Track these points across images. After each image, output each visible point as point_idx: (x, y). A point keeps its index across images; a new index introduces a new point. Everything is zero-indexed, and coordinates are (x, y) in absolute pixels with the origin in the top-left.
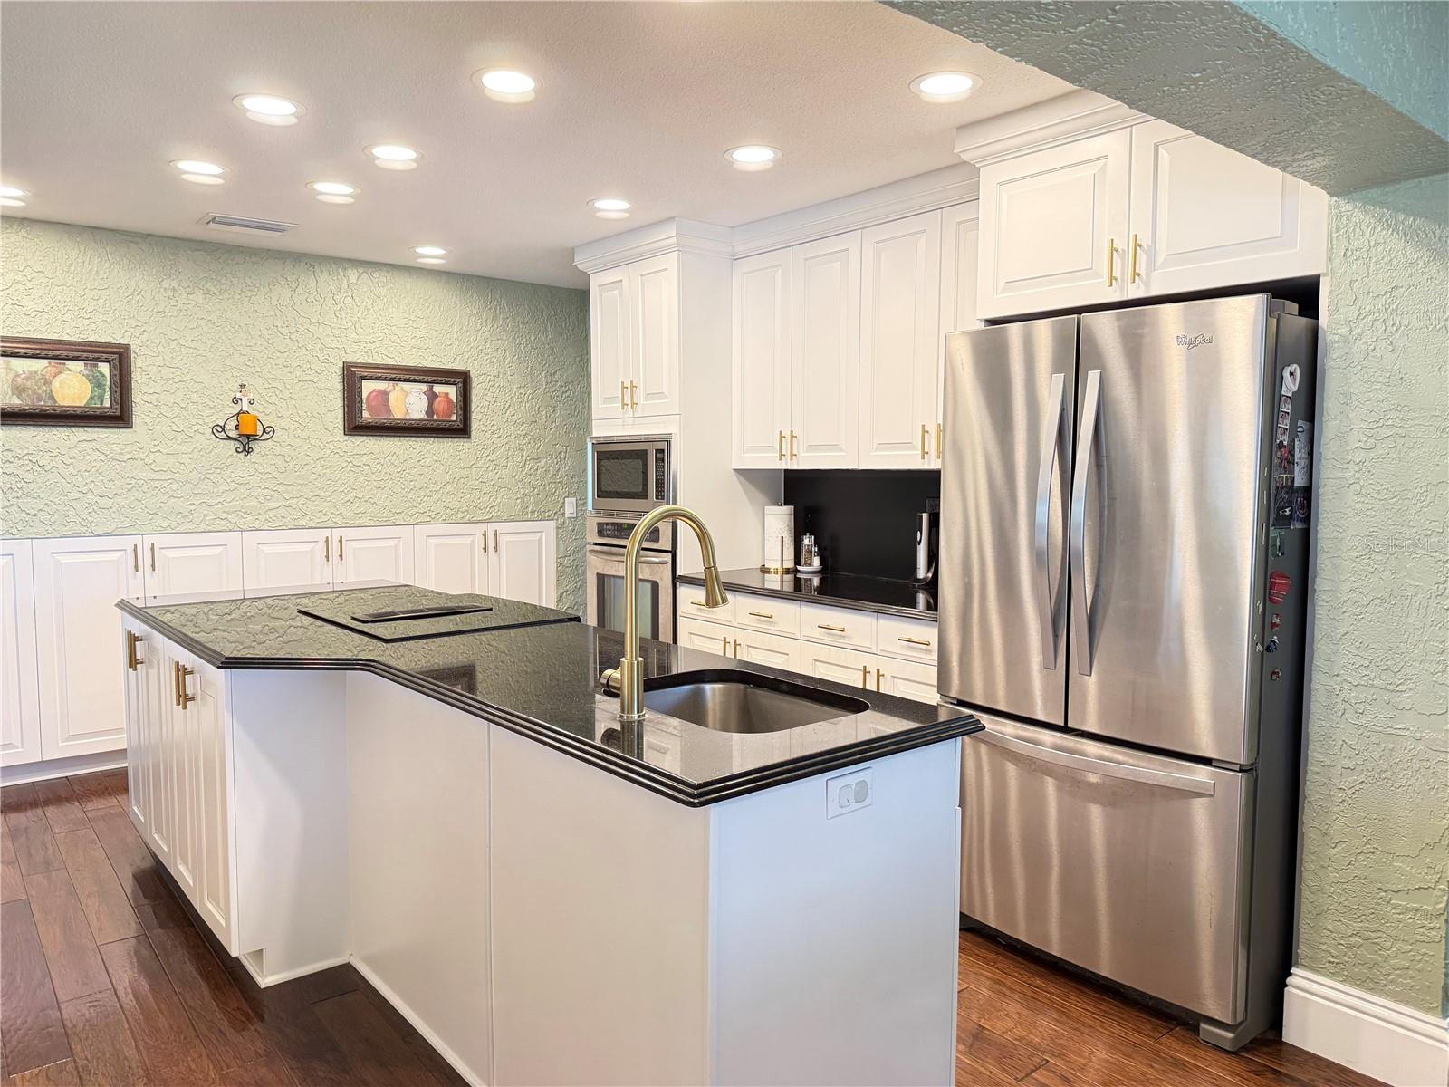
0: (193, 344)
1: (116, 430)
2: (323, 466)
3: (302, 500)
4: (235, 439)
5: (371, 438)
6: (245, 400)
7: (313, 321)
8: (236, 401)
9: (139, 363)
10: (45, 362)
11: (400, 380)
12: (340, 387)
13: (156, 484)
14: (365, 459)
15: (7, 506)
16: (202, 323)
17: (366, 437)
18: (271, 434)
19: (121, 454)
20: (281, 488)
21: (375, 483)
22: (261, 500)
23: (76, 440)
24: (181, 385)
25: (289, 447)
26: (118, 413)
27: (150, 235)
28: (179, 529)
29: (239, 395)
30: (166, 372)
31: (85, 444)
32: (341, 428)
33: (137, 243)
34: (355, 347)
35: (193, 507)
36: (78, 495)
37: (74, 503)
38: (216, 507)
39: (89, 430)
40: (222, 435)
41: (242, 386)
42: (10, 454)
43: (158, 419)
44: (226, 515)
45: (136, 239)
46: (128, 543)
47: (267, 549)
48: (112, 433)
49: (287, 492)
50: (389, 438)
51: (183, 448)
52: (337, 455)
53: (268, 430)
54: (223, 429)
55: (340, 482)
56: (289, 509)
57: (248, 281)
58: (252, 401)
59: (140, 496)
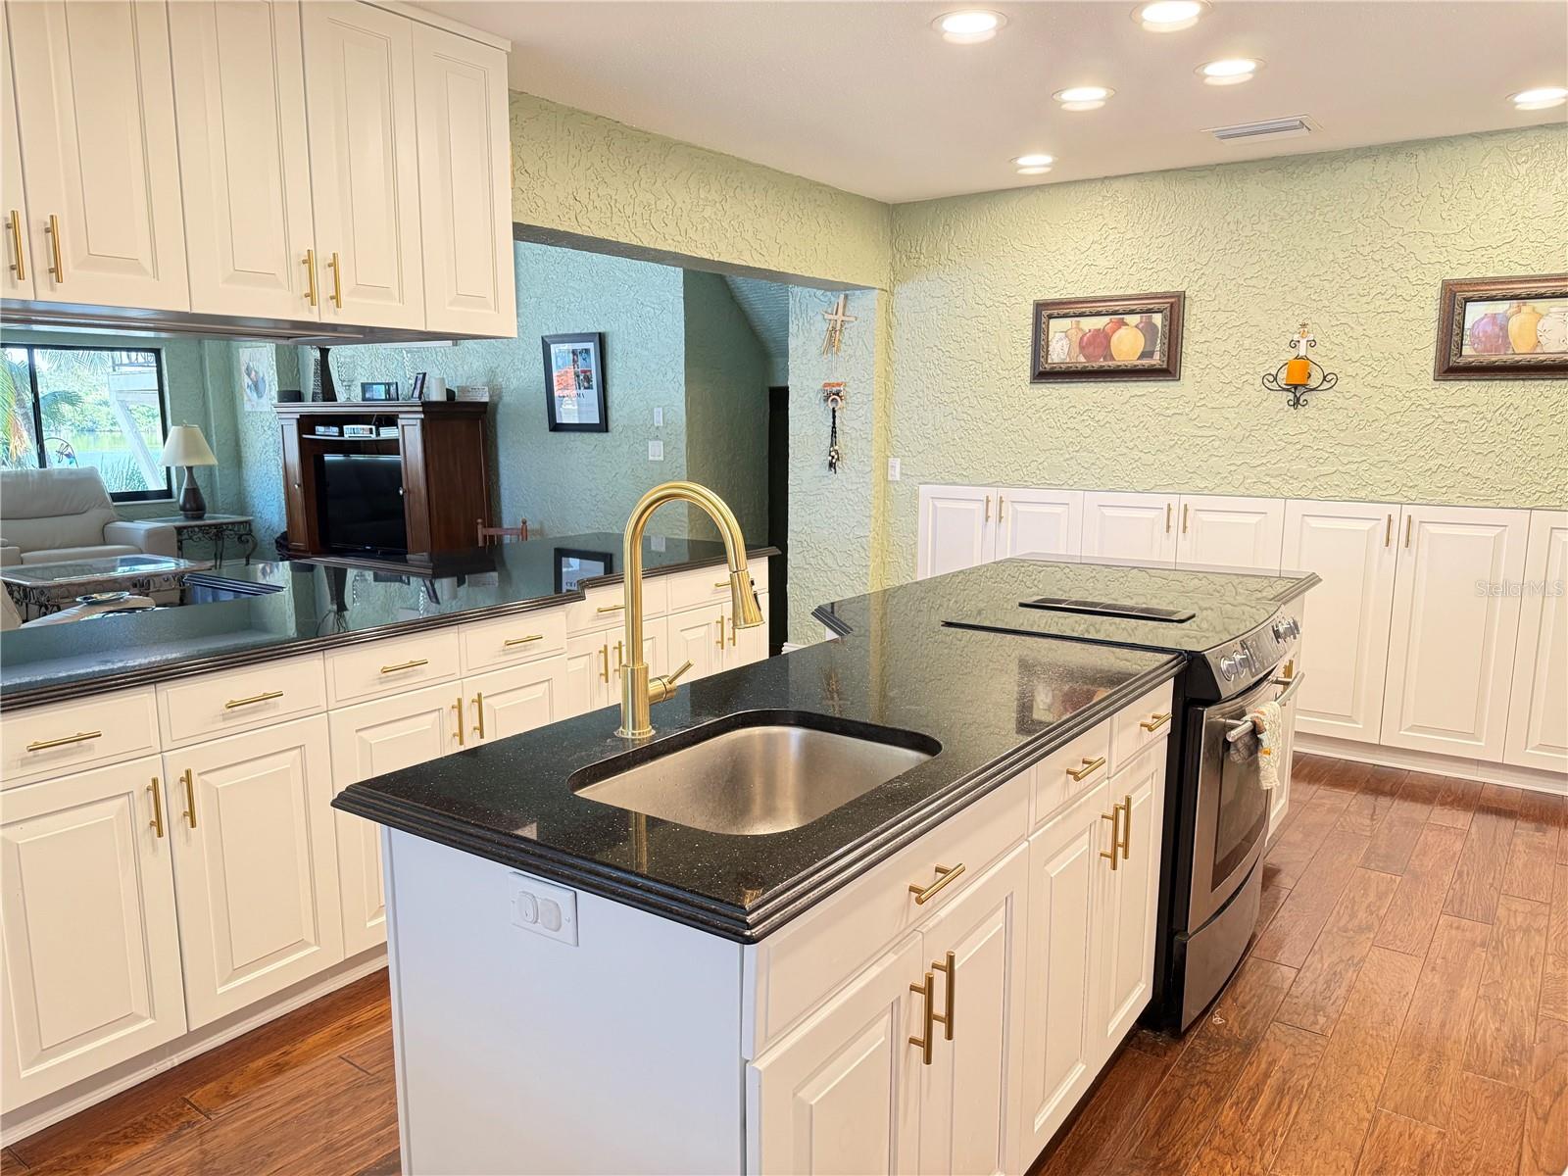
0: (1253, 282)
1: (1165, 384)
2: (1397, 423)
3: (1365, 466)
4: (1288, 390)
5: (1475, 383)
6: (1303, 342)
7: (1407, 230)
8: (1294, 344)
9: (1194, 312)
10: (1107, 319)
11: (1529, 297)
12: (1435, 315)
13: (1199, 441)
14: (1461, 413)
15: (1068, 459)
16: (1264, 255)
17: (1467, 383)
18: (1333, 382)
19: (1167, 408)
20: (1338, 450)
21: (1474, 447)
22: (1313, 462)
23: (1129, 395)
24: (1235, 330)
25: (1355, 398)
26: (1164, 366)
27: (1218, 165)
28: (1217, 491)
29: (1296, 337)
30: (1221, 317)
31: (1134, 400)
32: (1431, 370)
33: (1203, 177)
34: (1466, 258)
35: (1233, 468)
36: (1125, 451)
37: (1121, 459)
38: (1259, 469)
39: (1141, 384)
40: (1274, 386)
41: (1304, 325)
42: (1075, 410)
43: (1208, 370)
44: (1268, 479)
45: (1202, 174)
46: (1162, 501)
47: (1314, 523)
48: (1163, 387)
49: (1346, 454)
50: (1504, 383)
51: (1229, 401)
52: (1420, 409)
53: (1329, 378)
54: (1275, 379)
55: (1421, 444)
56: (1346, 477)
57: (1325, 194)
58: (1312, 344)
59: (1181, 453)
